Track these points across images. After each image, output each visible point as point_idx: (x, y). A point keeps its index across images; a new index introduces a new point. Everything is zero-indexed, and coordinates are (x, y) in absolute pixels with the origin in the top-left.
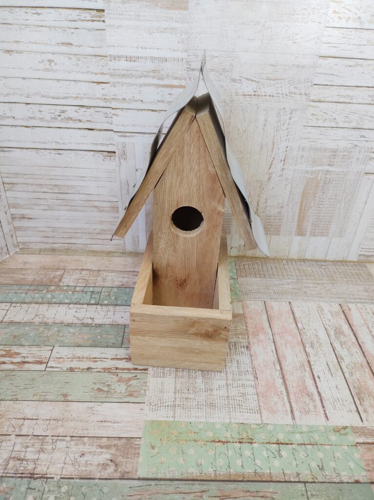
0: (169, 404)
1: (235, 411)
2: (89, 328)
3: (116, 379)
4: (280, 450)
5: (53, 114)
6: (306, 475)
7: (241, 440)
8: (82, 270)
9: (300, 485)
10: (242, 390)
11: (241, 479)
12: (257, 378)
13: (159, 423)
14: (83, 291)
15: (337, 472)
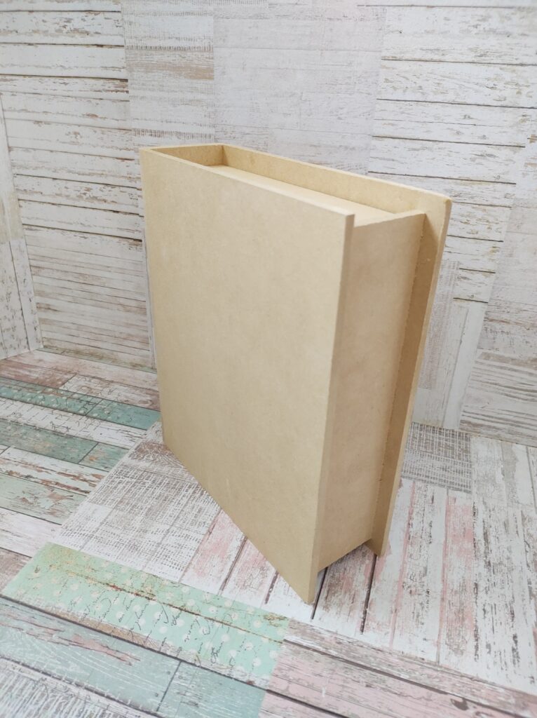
0: (87, 533)
1: (157, 560)
2: (57, 437)
3: (49, 492)
4: (178, 617)
5: (79, 191)
6: (189, 653)
7: (140, 593)
8: (94, 377)
9: (175, 663)
10: (182, 541)
11: (108, 632)
12: (211, 533)
13: (61, 548)
14: (79, 399)
15: (232, 663)
